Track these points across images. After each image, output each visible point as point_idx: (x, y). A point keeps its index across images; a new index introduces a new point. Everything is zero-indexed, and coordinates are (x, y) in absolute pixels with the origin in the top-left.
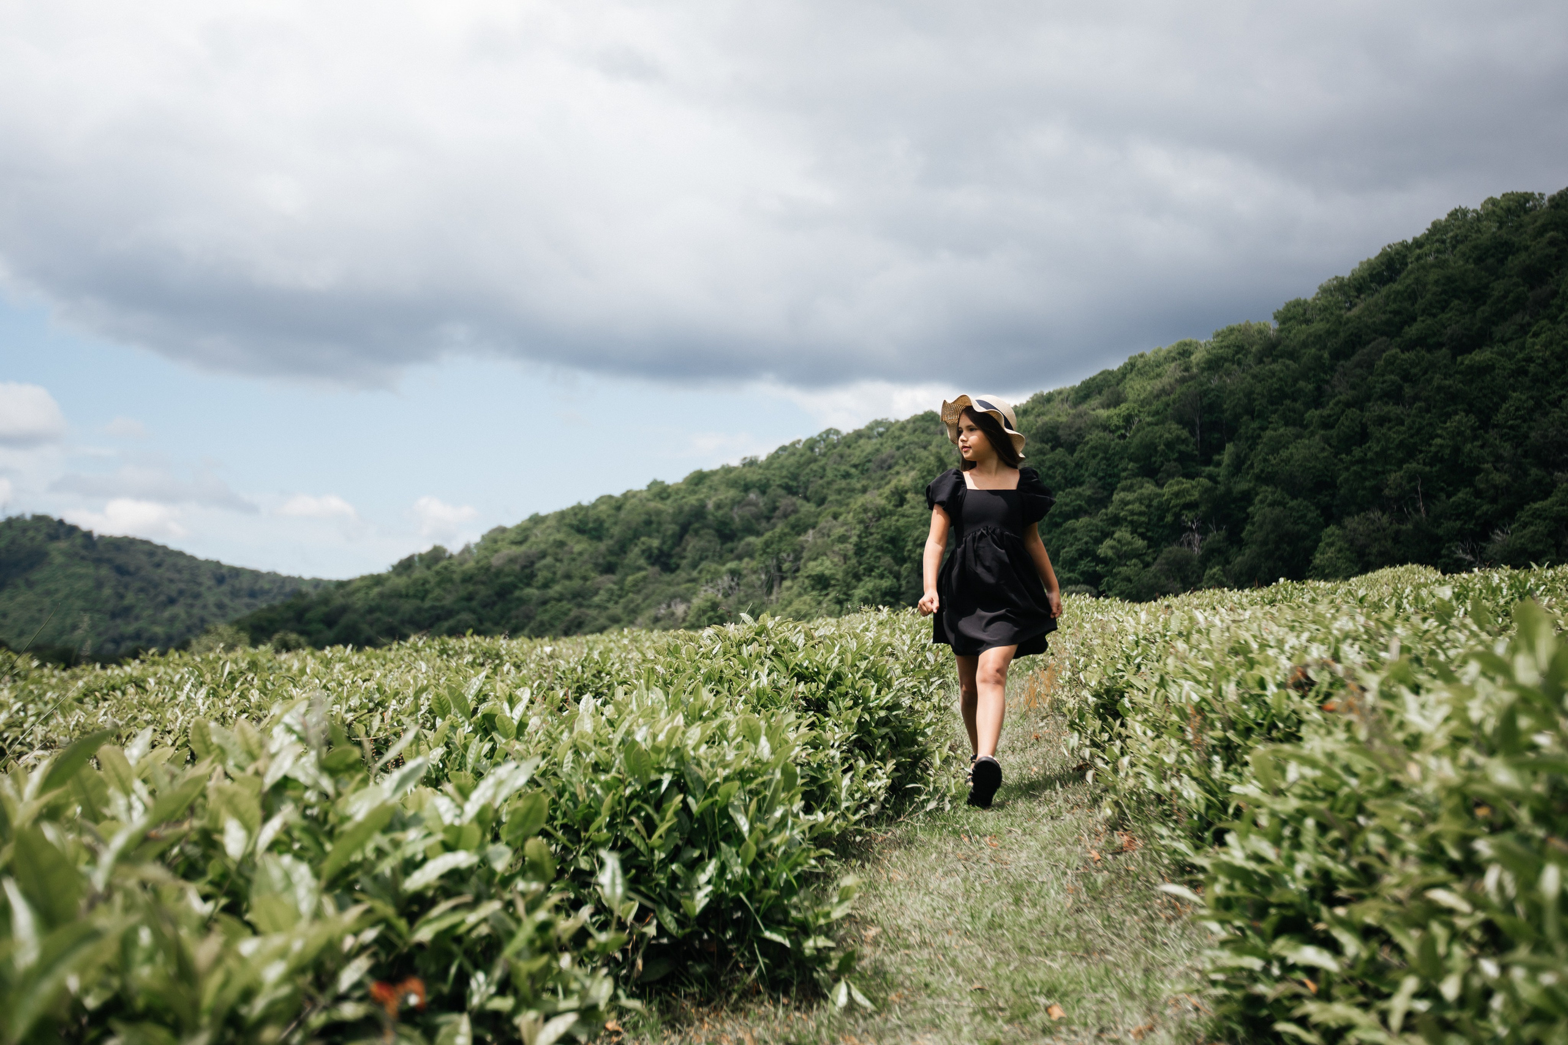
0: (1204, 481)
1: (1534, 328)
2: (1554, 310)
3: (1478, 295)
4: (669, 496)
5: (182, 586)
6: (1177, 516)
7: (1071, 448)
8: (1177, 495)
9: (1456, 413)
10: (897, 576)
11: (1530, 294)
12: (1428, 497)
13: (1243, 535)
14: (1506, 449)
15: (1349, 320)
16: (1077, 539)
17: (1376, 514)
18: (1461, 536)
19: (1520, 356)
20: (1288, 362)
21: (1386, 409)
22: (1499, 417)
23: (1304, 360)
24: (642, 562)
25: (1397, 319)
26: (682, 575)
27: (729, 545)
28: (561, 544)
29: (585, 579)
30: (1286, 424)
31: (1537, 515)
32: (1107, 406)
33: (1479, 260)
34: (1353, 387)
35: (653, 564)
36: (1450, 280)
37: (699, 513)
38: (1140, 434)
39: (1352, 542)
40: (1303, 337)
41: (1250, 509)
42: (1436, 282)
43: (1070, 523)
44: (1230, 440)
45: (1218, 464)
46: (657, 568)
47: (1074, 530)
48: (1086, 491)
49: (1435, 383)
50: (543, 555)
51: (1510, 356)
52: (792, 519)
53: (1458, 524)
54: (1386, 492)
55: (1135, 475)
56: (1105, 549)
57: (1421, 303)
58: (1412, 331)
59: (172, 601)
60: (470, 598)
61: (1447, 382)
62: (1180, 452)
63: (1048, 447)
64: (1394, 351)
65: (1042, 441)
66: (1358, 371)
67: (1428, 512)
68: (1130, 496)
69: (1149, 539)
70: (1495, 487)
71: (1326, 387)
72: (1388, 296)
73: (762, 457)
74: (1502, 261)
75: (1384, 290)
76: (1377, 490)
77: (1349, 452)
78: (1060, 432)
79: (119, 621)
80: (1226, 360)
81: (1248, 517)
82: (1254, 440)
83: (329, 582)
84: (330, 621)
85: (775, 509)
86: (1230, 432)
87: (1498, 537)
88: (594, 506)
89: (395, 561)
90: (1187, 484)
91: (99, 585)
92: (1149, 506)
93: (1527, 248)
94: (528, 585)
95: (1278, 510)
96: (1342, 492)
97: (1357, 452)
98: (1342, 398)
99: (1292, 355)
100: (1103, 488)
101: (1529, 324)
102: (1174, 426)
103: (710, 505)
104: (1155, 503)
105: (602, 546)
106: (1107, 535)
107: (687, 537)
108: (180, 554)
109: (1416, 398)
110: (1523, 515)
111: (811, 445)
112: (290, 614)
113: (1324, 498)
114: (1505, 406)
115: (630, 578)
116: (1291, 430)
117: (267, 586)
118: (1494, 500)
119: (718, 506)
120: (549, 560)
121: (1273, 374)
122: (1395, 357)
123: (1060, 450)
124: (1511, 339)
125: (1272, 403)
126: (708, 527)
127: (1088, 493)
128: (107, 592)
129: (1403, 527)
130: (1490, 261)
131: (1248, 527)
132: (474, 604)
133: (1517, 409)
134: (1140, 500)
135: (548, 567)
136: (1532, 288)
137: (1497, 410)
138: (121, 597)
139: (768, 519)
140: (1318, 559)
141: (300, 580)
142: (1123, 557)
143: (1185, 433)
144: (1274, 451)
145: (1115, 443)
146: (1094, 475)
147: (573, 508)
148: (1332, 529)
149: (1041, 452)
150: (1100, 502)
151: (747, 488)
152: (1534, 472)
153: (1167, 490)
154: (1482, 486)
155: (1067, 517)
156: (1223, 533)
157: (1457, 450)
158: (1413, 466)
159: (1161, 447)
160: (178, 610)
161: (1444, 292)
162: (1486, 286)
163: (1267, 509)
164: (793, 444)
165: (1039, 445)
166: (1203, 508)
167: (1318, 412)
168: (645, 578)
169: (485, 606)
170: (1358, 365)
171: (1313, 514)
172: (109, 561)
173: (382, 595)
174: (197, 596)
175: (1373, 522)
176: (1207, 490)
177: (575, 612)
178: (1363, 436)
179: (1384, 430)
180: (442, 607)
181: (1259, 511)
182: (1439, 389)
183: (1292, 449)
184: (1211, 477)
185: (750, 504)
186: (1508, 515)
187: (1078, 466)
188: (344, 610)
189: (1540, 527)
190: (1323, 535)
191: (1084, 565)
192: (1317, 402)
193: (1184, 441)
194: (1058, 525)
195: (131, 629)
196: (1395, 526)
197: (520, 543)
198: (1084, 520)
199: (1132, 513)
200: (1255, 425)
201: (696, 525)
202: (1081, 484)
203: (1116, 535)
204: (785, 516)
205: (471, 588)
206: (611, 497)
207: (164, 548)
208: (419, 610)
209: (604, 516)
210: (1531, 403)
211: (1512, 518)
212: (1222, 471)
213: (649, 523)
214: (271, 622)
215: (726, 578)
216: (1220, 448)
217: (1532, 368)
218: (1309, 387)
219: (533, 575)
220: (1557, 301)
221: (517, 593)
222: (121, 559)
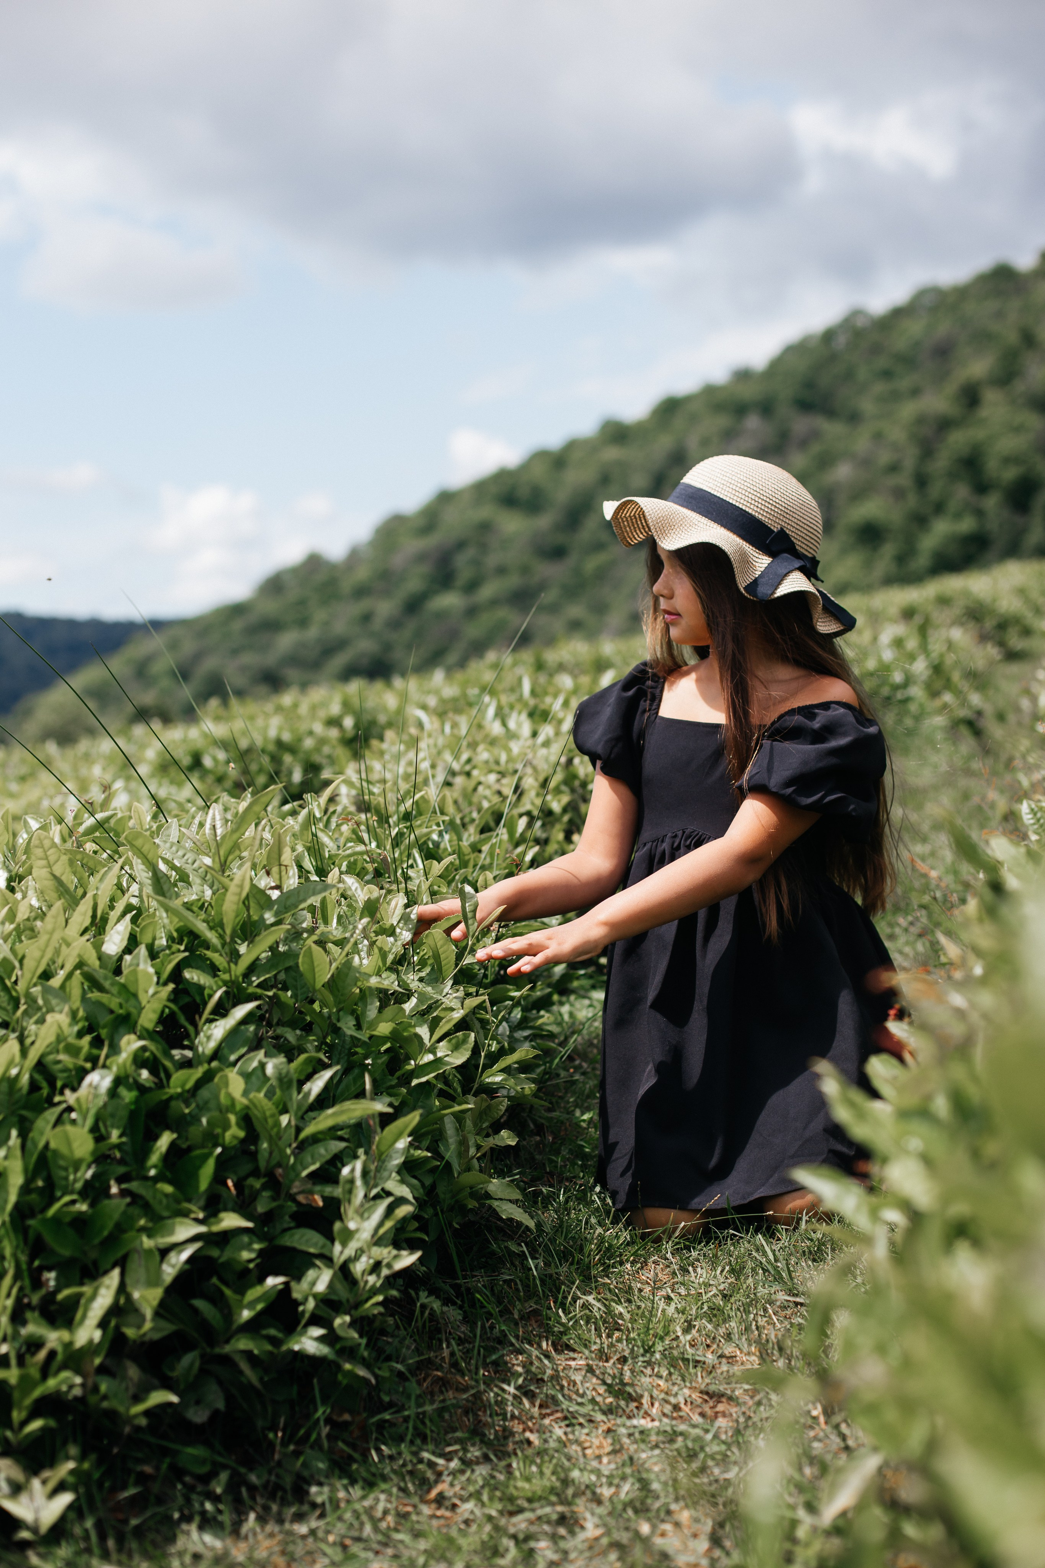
4: (631, 440)
10: (979, 513)
28: (485, 527)
29: (526, 572)
50: (461, 545)
52: (816, 448)
60: (367, 620)
73: (762, 364)
85: (788, 436)
88: (526, 466)
94: (446, 590)
105: (544, 522)
111: (829, 337)
115: (588, 564)
120: (470, 553)
132: (375, 625)
135: (472, 562)
147: (494, 475)
151: (740, 410)
169: (389, 626)
173: (248, 630)
185: (751, 434)
197: (429, 531)
204: (804, 444)
205: (367, 605)
206: (545, 452)
208: (303, 645)
209: (542, 481)
213: (607, 479)
219: (451, 576)
221: (431, 606)
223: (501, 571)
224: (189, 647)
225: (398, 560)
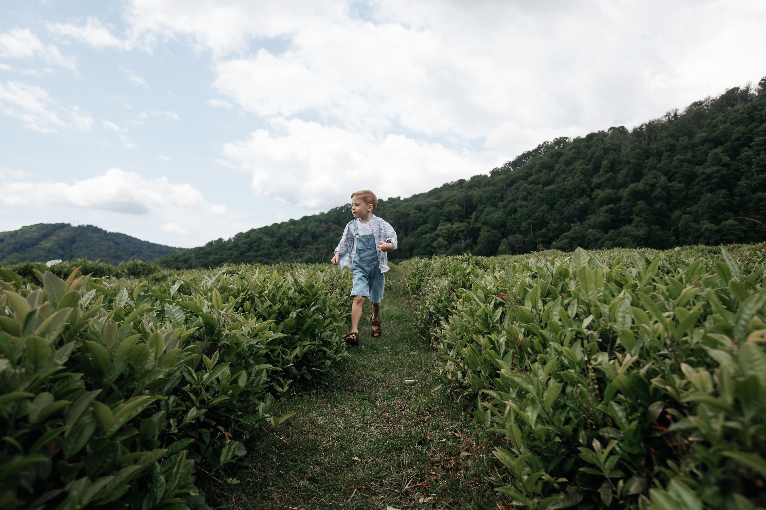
0: (466, 223)
1: (567, 179)
2: (573, 174)
3: (551, 168)
4: (296, 224)
5: (136, 249)
6: (457, 234)
7: (425, 212)
8: (457, 228)
9: (543, 205)
11: (567, 169)
12: (534, 230)
13: (478, 241)
14: (558, 217)
15: (512, 175)
16: (426, 241)
17: (518, 235)
18: (543, 243)
19: (563, 188)
20: (493, 187)
21: (522, 203)
22: (556, 206)
23: (498, 187)
24: (287, 245)
25: (527, 175)
26: (300, 249)
27: (315, 240)
28: (261, 239)
29: (269, 250)
30: (492, 207)
31: (566, 237)
32: (436, 199)
33: (552, 157)
34: (513, 195)
35: (290, 245)
36: (543, 163)
37: (305, 230)
38: (447, 208)
39: (510, 244)
40: (498, 179)
41: (480, 233)
42: (539, 164)
43: (424, 236)
44: (474, 211)
45: (471, 218)
46: (292, 247)
47: (425, 238)
48: (429, 225)
49: (538, 195)
50: (255, 242)
51: (560, 187)
52: (336, 232)
53: (542, 239)
54: (521, 229)
55: (445, 221)
56: (435, 244)
57: (534, 171)
58: (531, 179)
60: (231, 255)
61: (541, 195)
62: (459, 214)
63: (417, 211)
64: (526, 185)
65: (416, 210)
66: (514, 191)
67: (533, 235)
68: (443, 228)
69: (448, 241)
70: (554, 228)
71: (505, 195)
72: (524, 167)
73: (326, 212)
74: (558, 158)
75: (523, 166)
76: (519, 228)
77: (511, 216)
78: (422, 207)
80: (474, 186)
81: (479, 235)
82: (482, 211)
83: (185, 249)
84: (186, 261)
85: (330, 229)
86: (474, 208)
87: (554, 243)
88: (272, 226)
89: (207, 243)
90: (461, 224)
91: (110, 247)
92: (449, 231)
93: (566, 154)
94: (250, 251)
95: (488, 233)
96: (508, 228)
97: (513, 216)
98: (510, 199)
99: (495, 185)
100: (434, 225)
101: (566, 178)
102: (457, 206)
103: (309, 228)
104: (451, 230)
105: (274, 239)
106: (435, 240)
107: (302, 237)
108: (136, 239)
109: (531, 200)
110: (562, 237)
111: (342, 208)
112: (173, 259)
113: (502, 230)
114: (558, 203)
115: (283, 250)
116: (494, 209)
117: (164, 250)
118: (553, 232)
119: (312, 228)
120: (256, 244)
121: (488, 191)
122: (525, 186)
123: (421, 213)
124: (560, 182)
125: (488, 200)
126: (308, 234)
127: (430, 226)
128: (113, 250)
129: (526, 240)
130: (555, 158)
131: (479, 238)
132: (233, 257)
133: (561, 204)
134: (446, 229)
135: (257, 246)
136: (567, 167)
137: (555, 204)
138: (117, 252)
139: (328, 232)
140: (500, 249)
141: (175, 248)
142: (440, 247)
143: (461, 208)
144: (488, 215)
145: (439, 211)
146: (432, 221)
147: (265, 227)
148: (505, 240)
149: (416, 213)
150: (434, 229)
151: (321, 222)
152: (565, 224)
153: (454, 226)
154: (550, 228)
155: (423, 234)
156: (471, 240)
157: (543, 216)
158: (530, 221)
159: (453, 213)
161: (541, 167)
162: (554, 166)
163: (485, 233)
164: (336, 208)
165: (415, 211)
166: (465, 232)
167: (502, 203)
168: (288, 250)
169: (236, 257)
170: (515, 189)
171: (499, 235)
172: (112, 240)
173: (202, 253)
174: (141, 252)
175: (517, 238)
176: (467, 227)
177: (265, 260)
178: (515, 211)
179: (522, 209)
180: (222, 258)
181: (483, 233)
182: (539, 197)
183: (493, 214)
184: (468, 223)
185: (322, 227)
186: (557, 236)
187: (427, 218)
188: (190, 258)
189: (566, 241)
190: (502, 241)
191: (428, 249)
192: (502, 200)
193: (460, 211)
194: (420, 236)
196: (524, 239)
197: (248, 237)
198: (428, 235)
199: (443, 233)
200: (483, 206)
201: (304, 234)
202: (428, 223)
203: (438, 240)
204: (333, 231)
205: (231, 252)
206: (277, 224)
207: (130, 237)
208: (215, 259)
209: (275, 230)
210: (565, 203)
211: (558, 238)
212: (472, 221)
213: (289, 232)
214: (167, 261)
215: (314, 250)
216: (471, 213)
217: (566, 192)
218: (500, 195)
219: (252, 248)
220: (574, 171)
221: (247, 254)
222: (117, 240)
223: (263, 249)
224: (188, 256)
225: (239, 243)
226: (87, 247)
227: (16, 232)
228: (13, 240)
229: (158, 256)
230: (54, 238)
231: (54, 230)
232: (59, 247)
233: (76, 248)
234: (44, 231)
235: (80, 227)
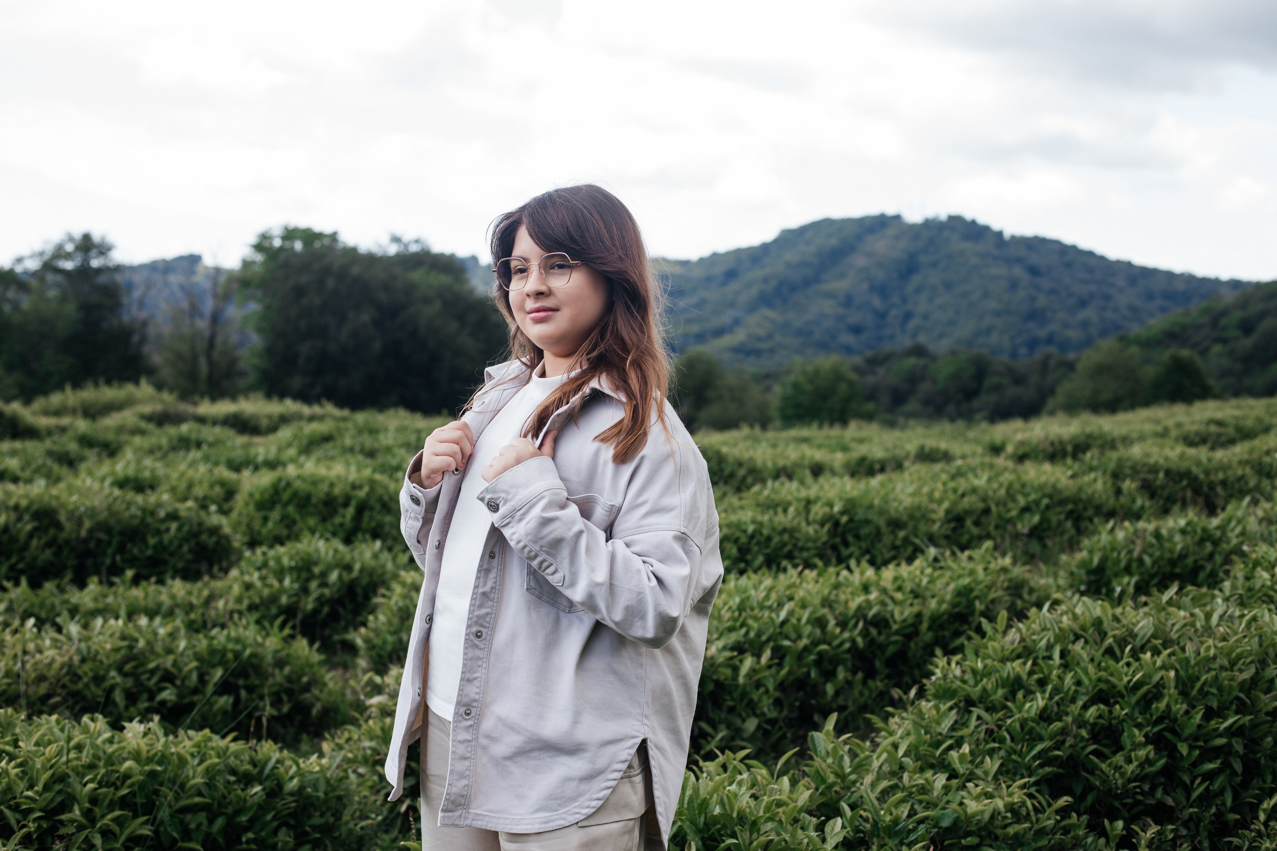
5: (1093, 288)
59: (1083, 303)
79: (1031, 325)
91: (1014, 285)
108: (1091, 254)
117: (1180, 286)
128: (1021, 294)
138: (1033, 299)
141: (1216, 282)
160: (1089, 313)
172: (1019, 260)
174: (1107, 298)
188: (1263, 315)
195: (1042, 333)
207: (1074, 249)
214: (1184, 328)
222: (1035, 259)
226: (948, 286)
227: (765, 248)
228: (758, 273)
229: (1163, 309)
230: (859, 260)
231: (859, 237)
232: (872, 289)
233: (918, 290)
234: (833, 242)
235: (929, 224)
